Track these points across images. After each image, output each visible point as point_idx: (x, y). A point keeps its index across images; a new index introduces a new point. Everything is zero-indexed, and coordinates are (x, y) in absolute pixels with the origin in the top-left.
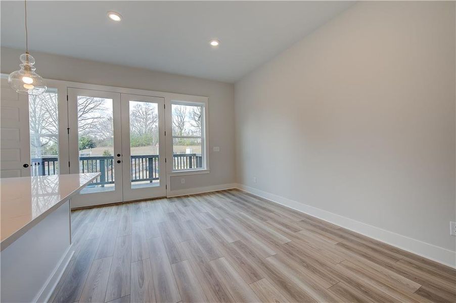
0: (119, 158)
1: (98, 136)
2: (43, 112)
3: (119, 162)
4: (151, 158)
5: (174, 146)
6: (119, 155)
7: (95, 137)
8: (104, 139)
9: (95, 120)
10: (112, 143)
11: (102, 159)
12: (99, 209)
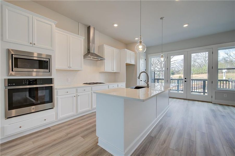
0: (186, 80)
1: (176, 69)
2: (156, 61)
3: (185, 81)
4: (204, 81)
5: (219, 74)
6: (185, 79)
7: (175, 70)
8: (179, 70)
9: (175, 61)
10: (182, 72)
11: (178, 80)
12: (176, 99)
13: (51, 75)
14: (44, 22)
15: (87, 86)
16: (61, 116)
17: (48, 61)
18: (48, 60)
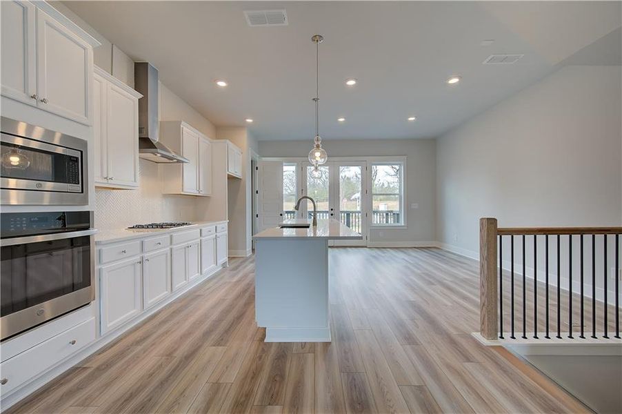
0: (332, 212)
3: (332, 215)
6: (332, 209)
13: (85, 202)
14: (65, 35)
15: (157, 233)
16: (109, 325)
17: (77, 158)
18: (78, 155)
